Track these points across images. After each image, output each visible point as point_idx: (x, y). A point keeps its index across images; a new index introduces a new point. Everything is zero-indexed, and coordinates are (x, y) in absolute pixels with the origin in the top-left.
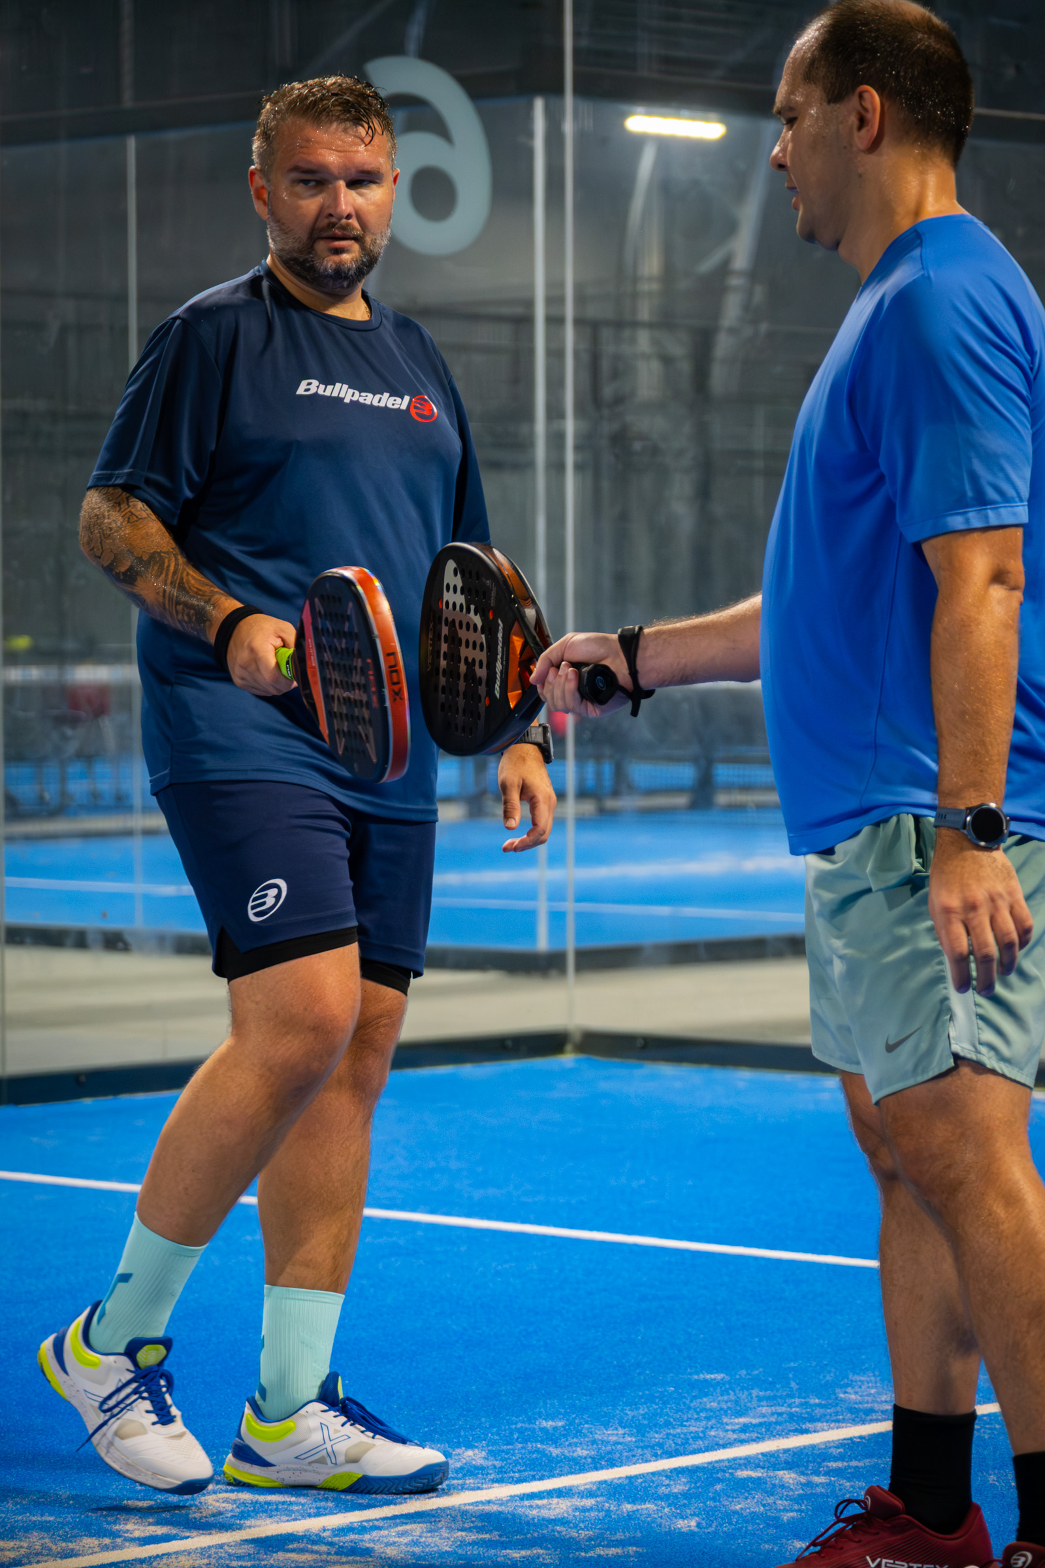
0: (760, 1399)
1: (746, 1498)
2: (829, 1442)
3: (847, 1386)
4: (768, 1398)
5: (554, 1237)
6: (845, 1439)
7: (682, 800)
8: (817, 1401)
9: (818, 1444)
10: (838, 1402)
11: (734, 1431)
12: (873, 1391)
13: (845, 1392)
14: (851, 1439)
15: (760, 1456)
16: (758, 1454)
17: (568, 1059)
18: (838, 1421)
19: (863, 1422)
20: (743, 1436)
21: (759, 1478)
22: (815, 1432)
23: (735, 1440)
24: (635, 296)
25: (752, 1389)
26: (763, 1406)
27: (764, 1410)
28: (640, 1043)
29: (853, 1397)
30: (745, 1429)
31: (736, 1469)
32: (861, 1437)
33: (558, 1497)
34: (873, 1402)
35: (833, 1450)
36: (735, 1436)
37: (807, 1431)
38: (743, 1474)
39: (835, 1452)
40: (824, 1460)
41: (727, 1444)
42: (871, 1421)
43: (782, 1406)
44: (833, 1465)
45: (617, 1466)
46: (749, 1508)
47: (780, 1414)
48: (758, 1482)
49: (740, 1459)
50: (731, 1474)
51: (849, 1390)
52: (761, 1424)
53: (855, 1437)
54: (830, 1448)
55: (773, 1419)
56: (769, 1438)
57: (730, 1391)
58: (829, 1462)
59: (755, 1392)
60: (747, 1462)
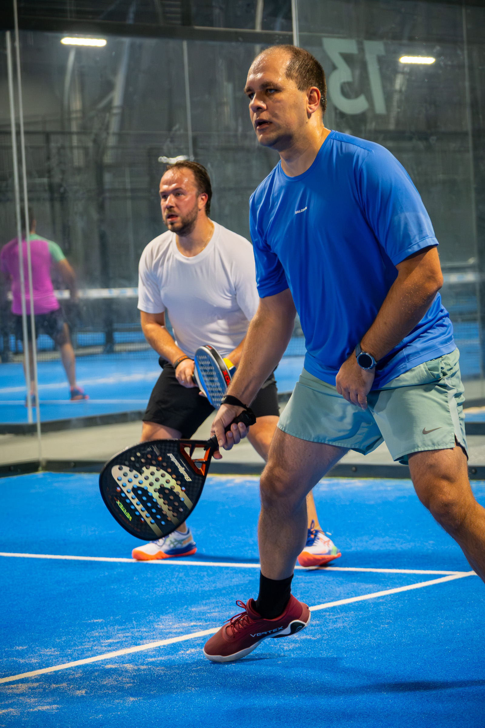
0: (118, 630)
1: (109, 678)
2: (149, 649)
3: (158, 621)
4: (122, 630)
5: (28, 558)
6: (157, 647)
7: (99, 350)
8: (145, 630)
9: (144, 650)
10: (155, 629)
11: (105, 646)
12: (170, 623)
13: (158, 625)
14: (159, 647)
15: (117, 658)
16: (116, 657)
17: (40, 474)
18: (154, 639)
19: (165, 638)
20: (109, 648)
21: (116, 668)
22: (143, 644)
23: (106, 650)
24: (70, 120)
25: (115, 625)
26: (119, 634)
27: (120, 635)
28: (73, 464)
29: (161, 626)
30: (110, 645)
31: (105, 665)
32: (164, 646)
33: (21, 683)
34: (170, 628)
35: (150, 653)
36: (106, 649)
37: (139, 645)
38: (109, 666)
39: (151, 653)
40: (146, 658)
41: (102, 653)
42: (169, 638)
43: (128, 633)
44: (150, 660)
45: (50, 667)
46: (110, 683)
47: (127, 637)
48: (115, 670)
49: (107, 659)
50: (103, 667)
51: (160, 623)
52: (118, 642)
53: (161, 646)
54: (149, 651)
55: (124, 639)
56: (121, 649)
57: (105, 627)
58: (149, 658)
59: (116, 627)
60: (111, 661)
